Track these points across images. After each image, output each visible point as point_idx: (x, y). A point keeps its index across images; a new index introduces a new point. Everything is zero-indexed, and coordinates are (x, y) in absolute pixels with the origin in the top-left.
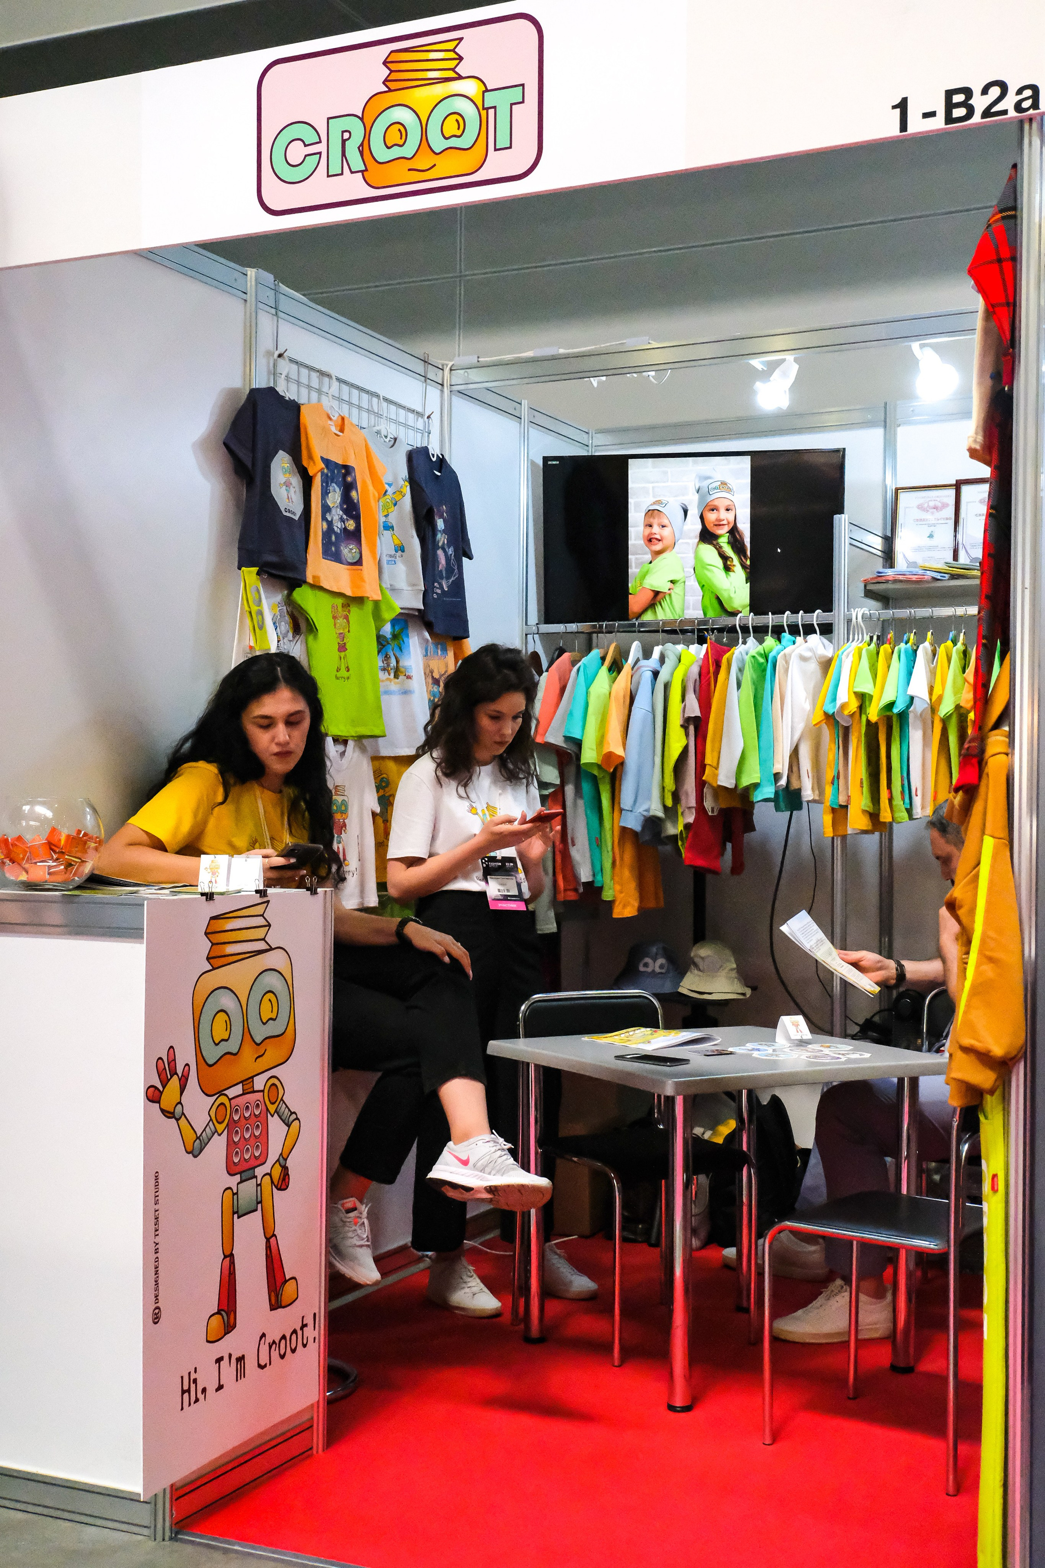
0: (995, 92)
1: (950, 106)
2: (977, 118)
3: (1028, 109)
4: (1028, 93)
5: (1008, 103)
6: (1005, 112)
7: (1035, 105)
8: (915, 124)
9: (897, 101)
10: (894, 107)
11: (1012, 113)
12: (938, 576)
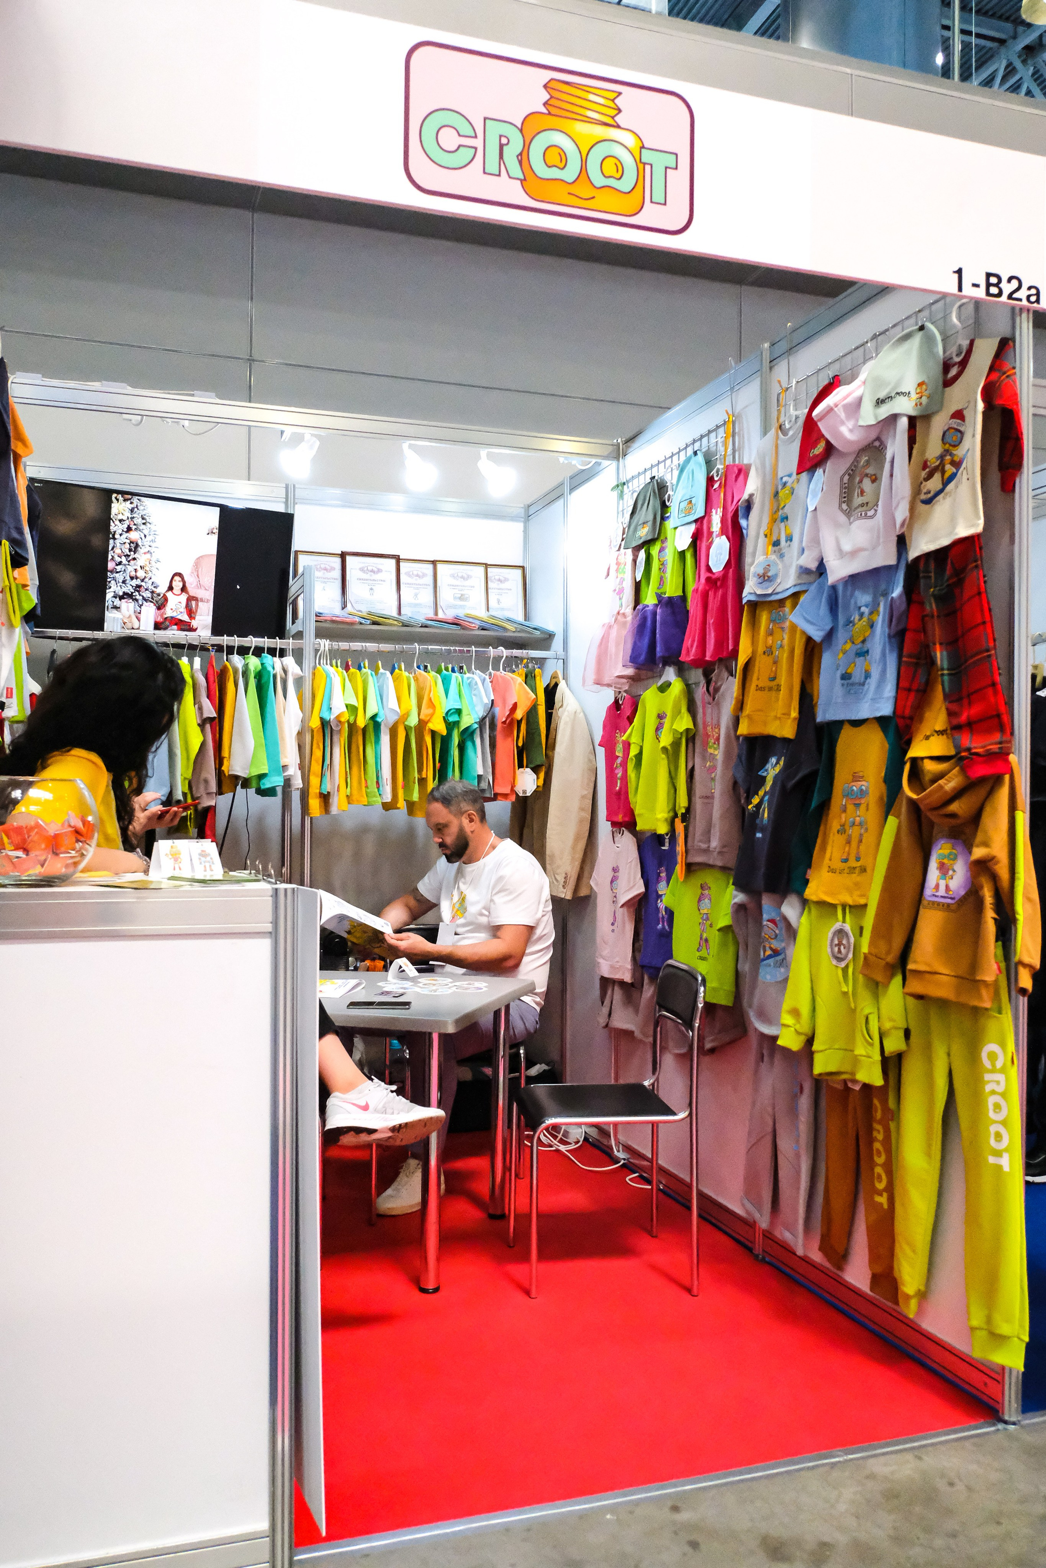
0: (1015, 284)
1: (989, 285)
2: (1004, 298)
3: (1033, 303)
4: (1033, 291)
5: (1022, 294)
6: (1020, 300)
7: (1038, 301)
8: (968, 290)
9: (956, 269)
10: (955, 272)
11: (1025, 302)
12: (363, 621)
